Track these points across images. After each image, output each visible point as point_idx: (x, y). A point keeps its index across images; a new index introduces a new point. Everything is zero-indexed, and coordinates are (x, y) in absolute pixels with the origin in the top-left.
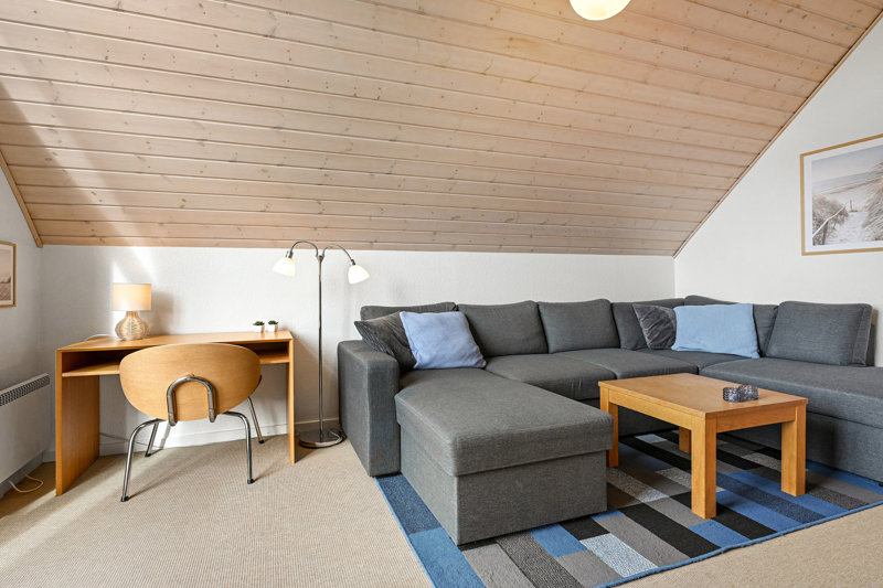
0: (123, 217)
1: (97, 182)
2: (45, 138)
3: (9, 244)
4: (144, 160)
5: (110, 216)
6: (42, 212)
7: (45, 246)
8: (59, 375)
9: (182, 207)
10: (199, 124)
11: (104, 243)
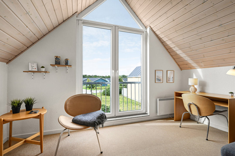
0: (193, 62)
1: (185, 55)
2: (174, 49)
3: (173, 71)
4: (190, 48)
5: (190, 63)
6: (180, 63)
7: (182, 70)
8: (175, 97)
9: (204, 57)
10: (198, 35)
11: (191, 69)
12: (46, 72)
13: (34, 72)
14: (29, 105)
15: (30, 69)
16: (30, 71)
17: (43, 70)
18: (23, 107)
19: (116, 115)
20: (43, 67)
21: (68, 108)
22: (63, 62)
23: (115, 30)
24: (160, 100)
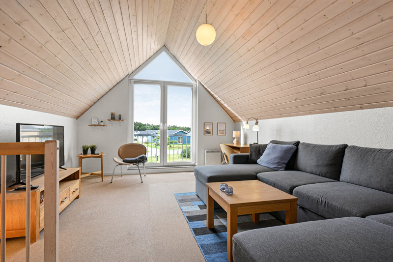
3: (224, 123)
6: (231, 116)
7: (236, 123)
12: (104, 125)
13: (95, 125)
14: (93, 150)
15: (93, 124)
16: (93, 125)
17: (102, 124)
18: (89, 151)
19: (165, 165)
20: (102, 122)
21: (120, 153)
22: (117, 117)
23: (164, 86)
24: (207, 152)
